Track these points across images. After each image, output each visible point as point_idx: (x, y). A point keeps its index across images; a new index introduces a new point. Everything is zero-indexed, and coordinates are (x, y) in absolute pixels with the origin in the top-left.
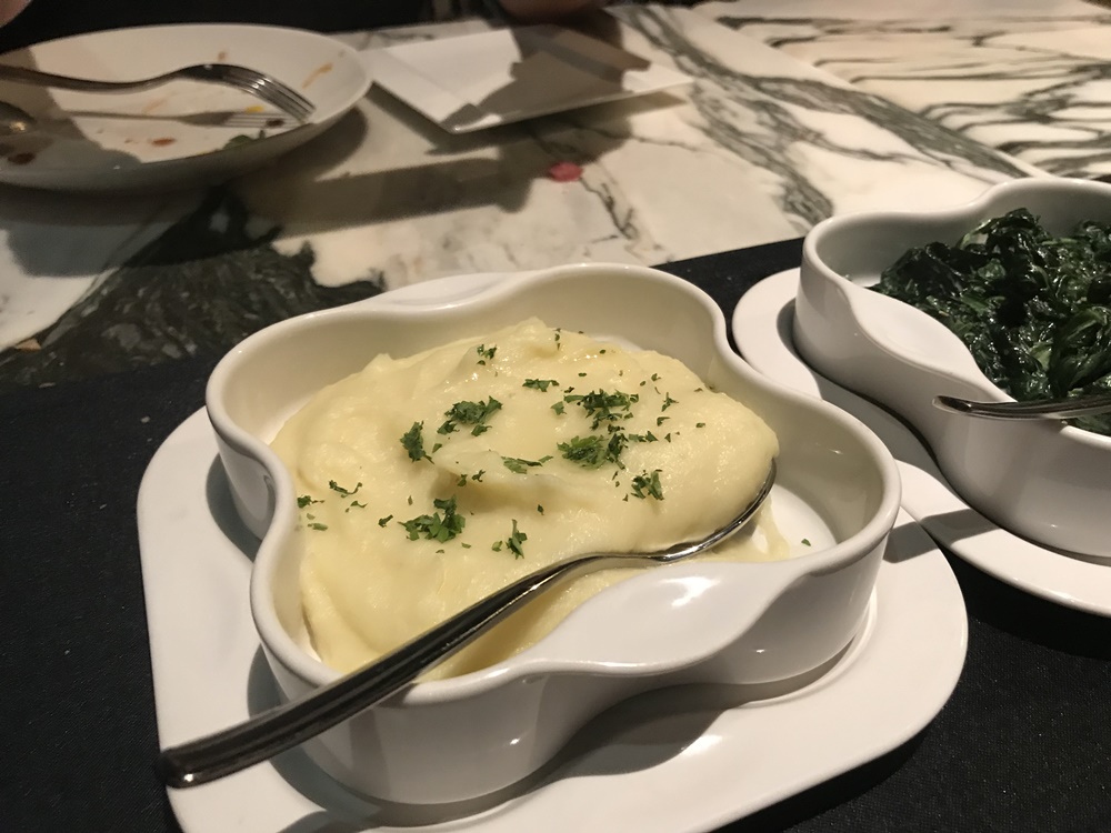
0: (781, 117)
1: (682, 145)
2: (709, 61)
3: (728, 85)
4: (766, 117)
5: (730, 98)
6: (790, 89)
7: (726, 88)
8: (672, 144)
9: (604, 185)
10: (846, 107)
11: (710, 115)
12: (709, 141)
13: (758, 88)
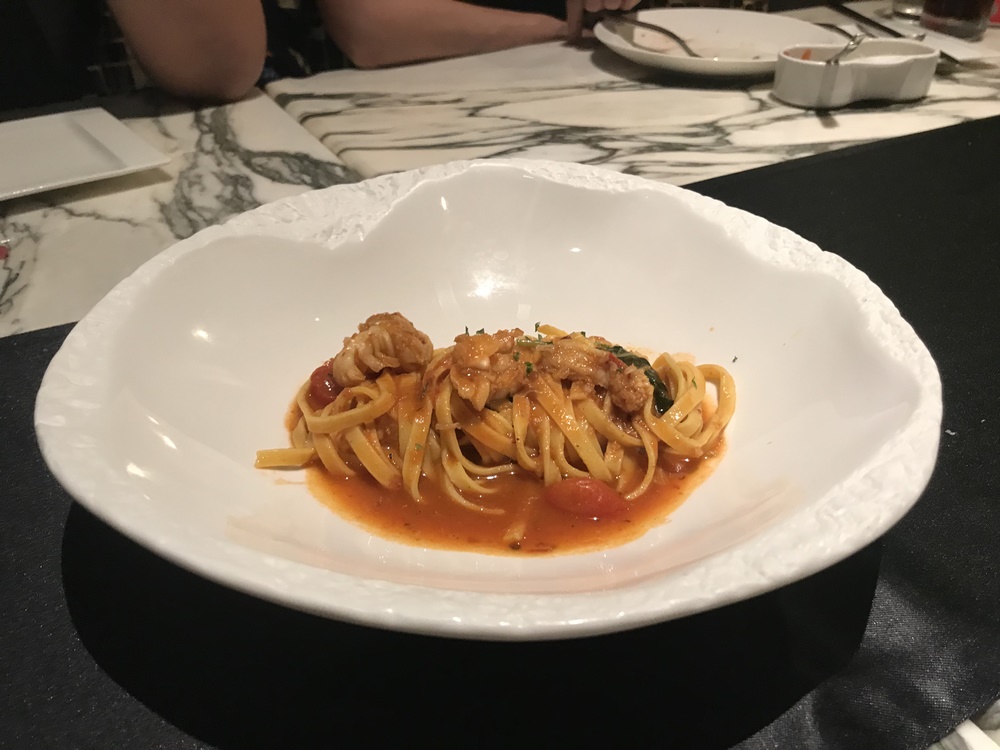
0: (242, 191)
1: (129, 221)
2: (229, 137)
3: (224, 160)
4: (228, 192)
5: (215, 174)
6: (275, 163)
7: (219, 164)
8: (121, 220)
9: (23, 264)
10: (307, 179)
11: (181, 189)
12: (159, 215)
13: (248, 164)
